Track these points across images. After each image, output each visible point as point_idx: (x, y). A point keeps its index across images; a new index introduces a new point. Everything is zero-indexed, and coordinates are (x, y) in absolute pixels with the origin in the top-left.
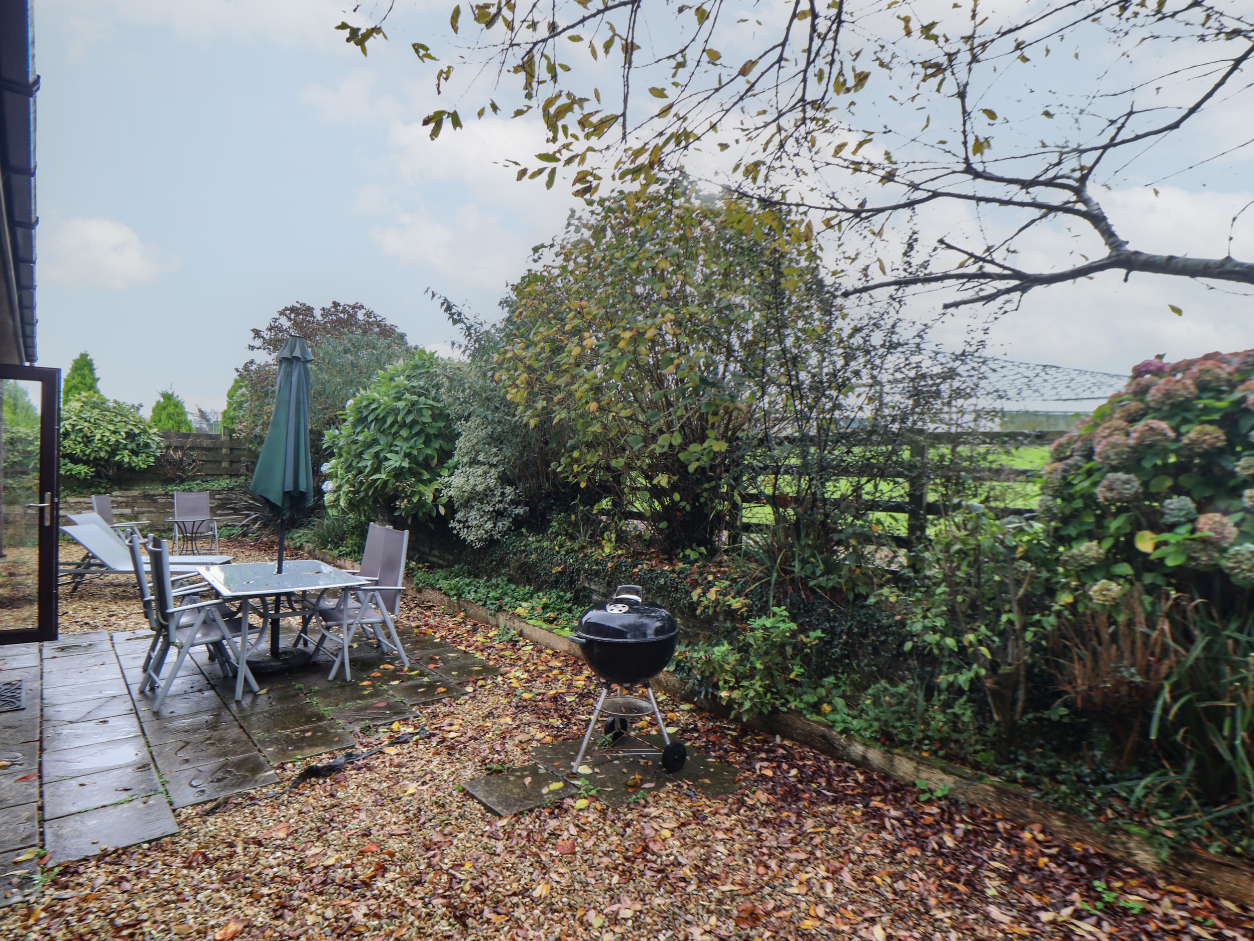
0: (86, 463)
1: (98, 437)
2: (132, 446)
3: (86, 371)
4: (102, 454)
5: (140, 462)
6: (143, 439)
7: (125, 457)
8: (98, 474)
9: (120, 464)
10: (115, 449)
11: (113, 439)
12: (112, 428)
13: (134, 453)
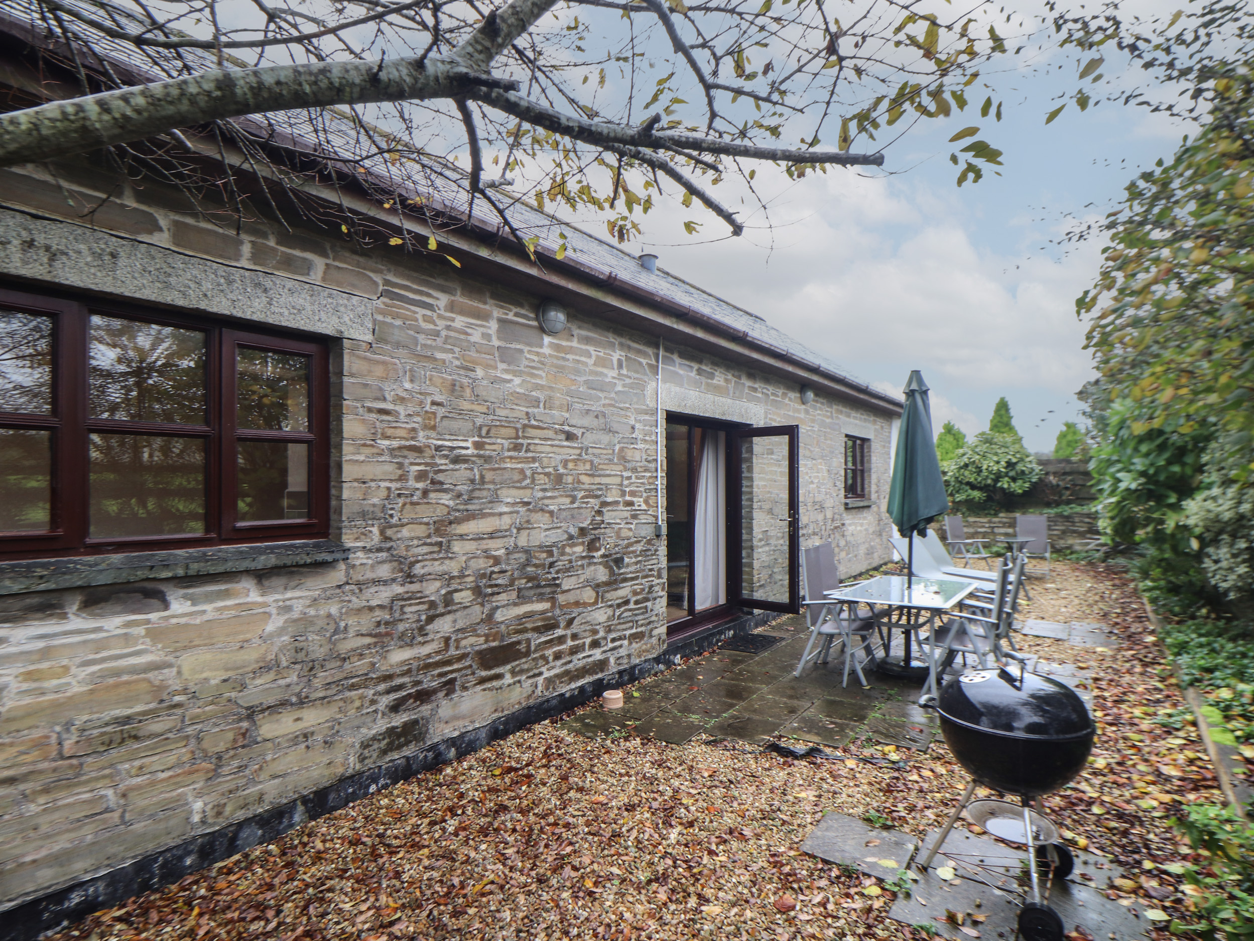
0: (980, 489)
1: (985, 467)
2: (1012, 474)
3: (1003, 412)
4: (989, 481)
5: (1018, 487)
6: (1020, 467)
7: (1004, 483)
8: (989, 499)
9: (1002, 489)
10: (998, 476)
11: (995, 468)
12: (995, 458)
13: (1014, 479)
